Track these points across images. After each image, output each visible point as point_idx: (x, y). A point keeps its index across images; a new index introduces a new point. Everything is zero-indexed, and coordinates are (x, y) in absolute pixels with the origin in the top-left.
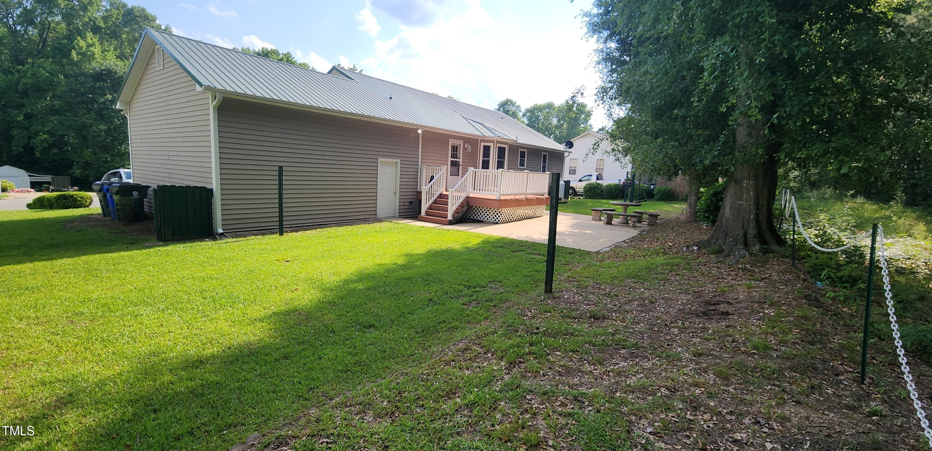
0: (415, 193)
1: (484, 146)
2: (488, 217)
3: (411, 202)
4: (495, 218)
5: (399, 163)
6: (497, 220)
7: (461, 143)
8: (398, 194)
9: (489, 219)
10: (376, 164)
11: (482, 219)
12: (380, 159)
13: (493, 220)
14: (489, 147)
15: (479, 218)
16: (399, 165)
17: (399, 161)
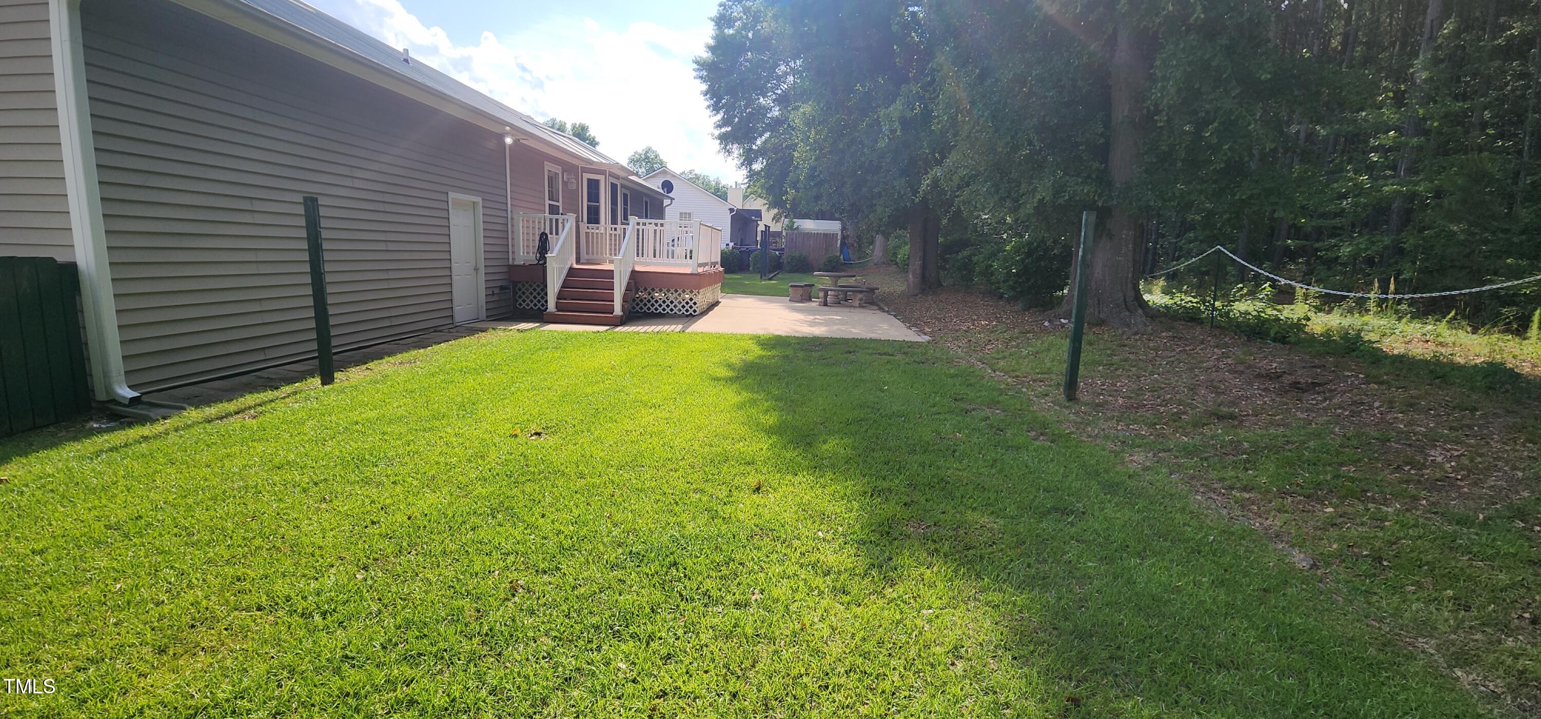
0: (505, 269)
1: (588, 180)
2: (672, 306)
3: (502, 288)
4: (687, 307)
5: (481, 204)
6: (691, 311)
7: (558, 169)
8: (482, 271)
9: (675, 310)
10: (444, 206)
11: (660, 310)
12: (452, 195)
13: (683, 310)
14: (597, 182)
15: (653, 309)
16: (480, 210)
17: (479, 200)
